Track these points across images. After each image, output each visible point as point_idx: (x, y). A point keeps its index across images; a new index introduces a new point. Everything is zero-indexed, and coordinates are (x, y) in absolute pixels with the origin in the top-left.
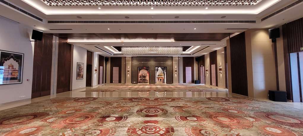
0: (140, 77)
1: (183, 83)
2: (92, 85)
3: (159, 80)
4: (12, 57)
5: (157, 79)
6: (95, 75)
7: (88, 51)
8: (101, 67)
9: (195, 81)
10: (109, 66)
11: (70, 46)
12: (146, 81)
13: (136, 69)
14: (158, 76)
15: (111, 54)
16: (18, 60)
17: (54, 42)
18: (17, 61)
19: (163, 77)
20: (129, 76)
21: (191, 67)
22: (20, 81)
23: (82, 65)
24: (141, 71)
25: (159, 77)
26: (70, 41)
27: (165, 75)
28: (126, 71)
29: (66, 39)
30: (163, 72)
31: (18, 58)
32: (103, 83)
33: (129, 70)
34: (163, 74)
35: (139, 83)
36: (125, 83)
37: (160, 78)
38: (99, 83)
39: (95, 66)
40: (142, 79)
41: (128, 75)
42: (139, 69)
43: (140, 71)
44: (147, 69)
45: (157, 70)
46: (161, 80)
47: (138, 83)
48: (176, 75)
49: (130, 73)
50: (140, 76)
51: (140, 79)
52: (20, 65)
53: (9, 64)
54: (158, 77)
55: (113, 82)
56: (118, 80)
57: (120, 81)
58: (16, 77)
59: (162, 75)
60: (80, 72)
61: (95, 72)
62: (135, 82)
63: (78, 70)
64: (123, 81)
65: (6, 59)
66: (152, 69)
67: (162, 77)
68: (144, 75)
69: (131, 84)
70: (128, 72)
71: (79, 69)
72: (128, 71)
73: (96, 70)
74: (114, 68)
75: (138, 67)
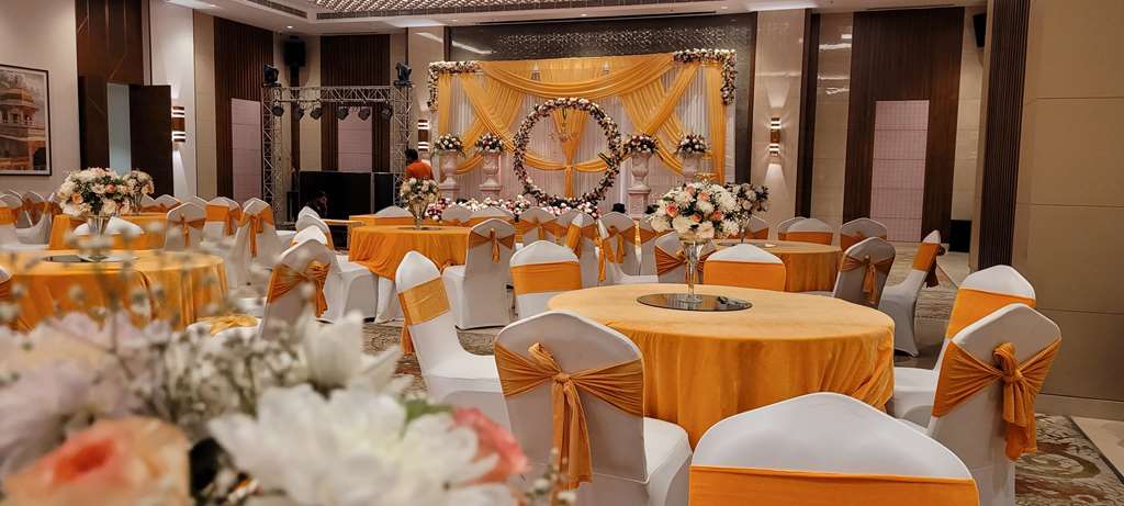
6: (177, 154)
21: (926, 104)
23: (28, 83)
33: (426, 127)
39: (175, 94)
48: (774, 169)
49: (433, 146)
61: (174, 134)
70: (425, 145)
71: (3, 109)
72: (423, 135)
73: (178, 124)
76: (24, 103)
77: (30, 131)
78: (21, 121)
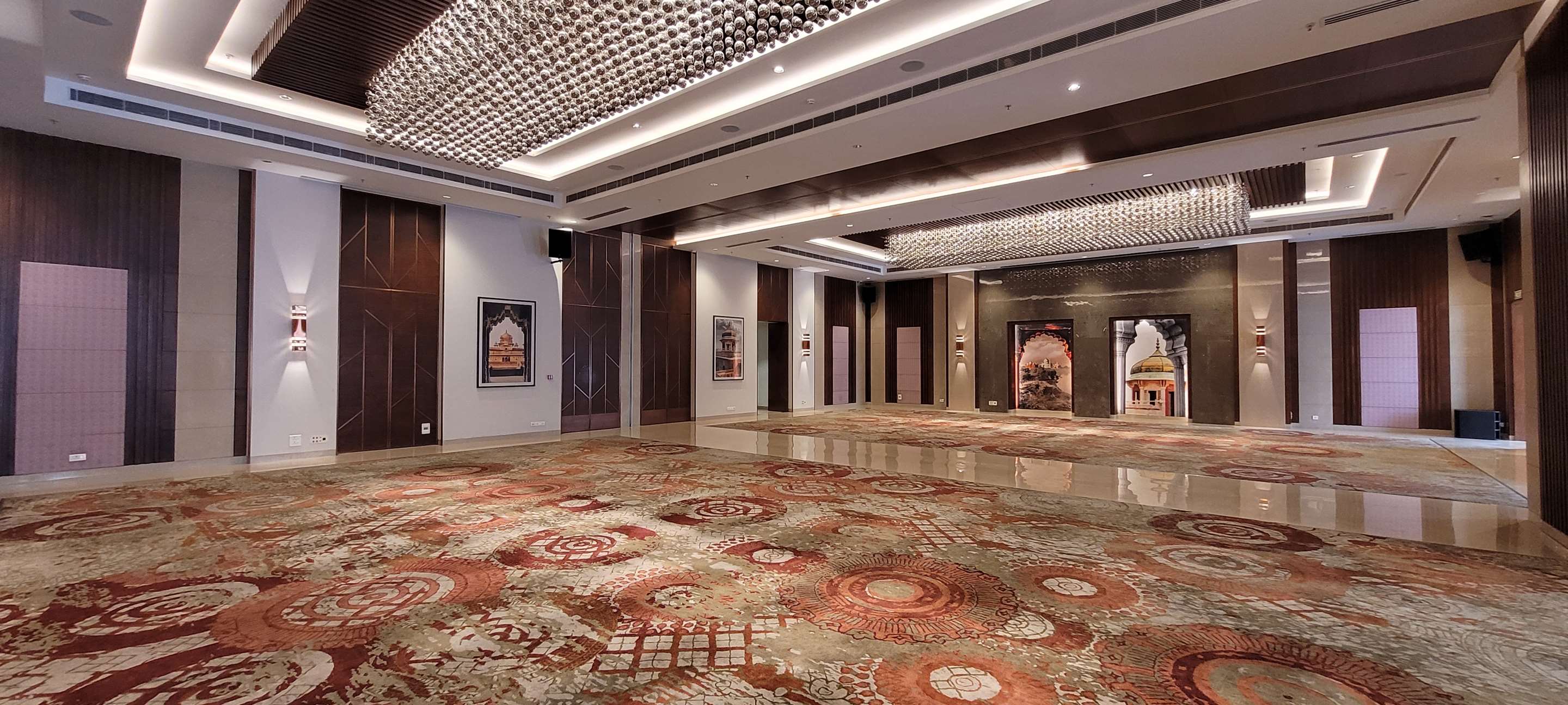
0: (1028, 377)
1: (1334, 423)
2: (790, 407)
3: (1145, 399)
4: (508, 314)
5: (1123, 395)
6: (804, 364)
7: (764, 271)
8: (841, 333)
9: (1456, 411)
10: (879, 321)
11: (686, 258)
12: (1060, 401)
13: (1001, 333)
14: (1133, 372)
15: (878, 270)
16: (521, 320)
17: (625, 253)
18: (520, 324)
19: (1171, 377)
20: (963, 368)
21: (1412, 312)
22: (529, 380)
23: (735, 326)
24: (1029, 344)
25: (1142, 376)
26: (682, 240)
27: (1181, 366)
28: (952, 346)
29: (670, 234)
30: (1172, 351)
31: (523, 314)
32: (852, 399)
33: (962, 340)
34: (1170, 362)
35: (1023, 406)
36: (947, 406)
37: (1145, 382)
38: (829, 400)
39: (804, 326)
40: (1037, 386)
41: (961, 366)
42: (1022, 332)
43: (1022, 343)
44: (1065, 332)
45: (1130, 337)
46: (1153, 395)
47: (1012, 406)
48: (1261, 368)
49: (968, 354)
50: (1027, 370)
51: (1028, 389)
52: (527, 332)
53: (503, 333)
54: (1135, 377)
55: (900, 397)
56: (918, 388)
57: (927, 397)
58: (519, 368)
59: (1160, 370)
60: (731, 354)
61: (803, 351)
62: (994, 403)
63: (719, 346)
64: (938, 398)
65: (495, 319)
66: (1091, 330)
67: (1163, 382)
68: (1045, 365)
69: (977, 412)
70: (961, 353)
71: (723, 341)
72: (960, 346)
73: (806, 345)
74: (900, 330)
75: (1011, 326)
76: (732, 338)
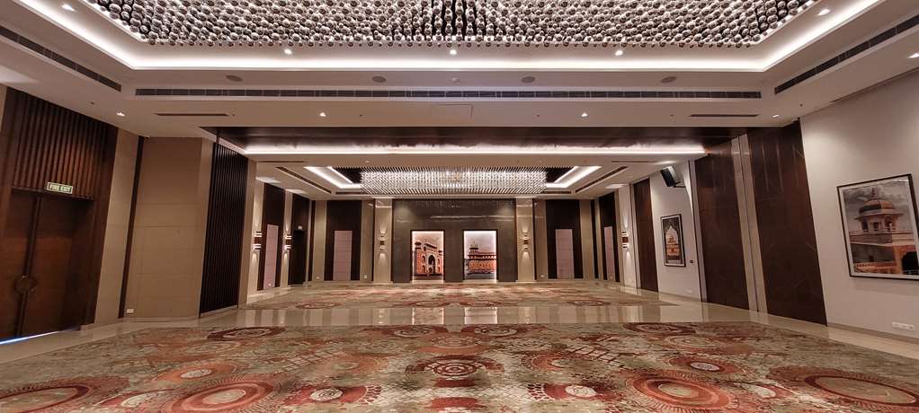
76: (884, 211)
77: (894, 237)
78: (883, 228)
